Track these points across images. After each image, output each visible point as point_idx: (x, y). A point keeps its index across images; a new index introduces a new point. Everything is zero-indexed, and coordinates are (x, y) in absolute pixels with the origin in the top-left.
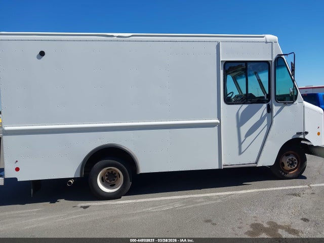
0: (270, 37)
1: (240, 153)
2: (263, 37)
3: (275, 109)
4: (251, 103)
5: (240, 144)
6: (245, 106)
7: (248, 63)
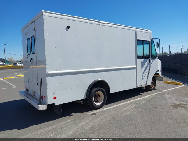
0: (149, 31)
1: (142, 80)
2: (148, 31)
3: (151, 61)
4: (145, 59)
5: (142, 75)
6: (143, 60)
7: (144, 41)
